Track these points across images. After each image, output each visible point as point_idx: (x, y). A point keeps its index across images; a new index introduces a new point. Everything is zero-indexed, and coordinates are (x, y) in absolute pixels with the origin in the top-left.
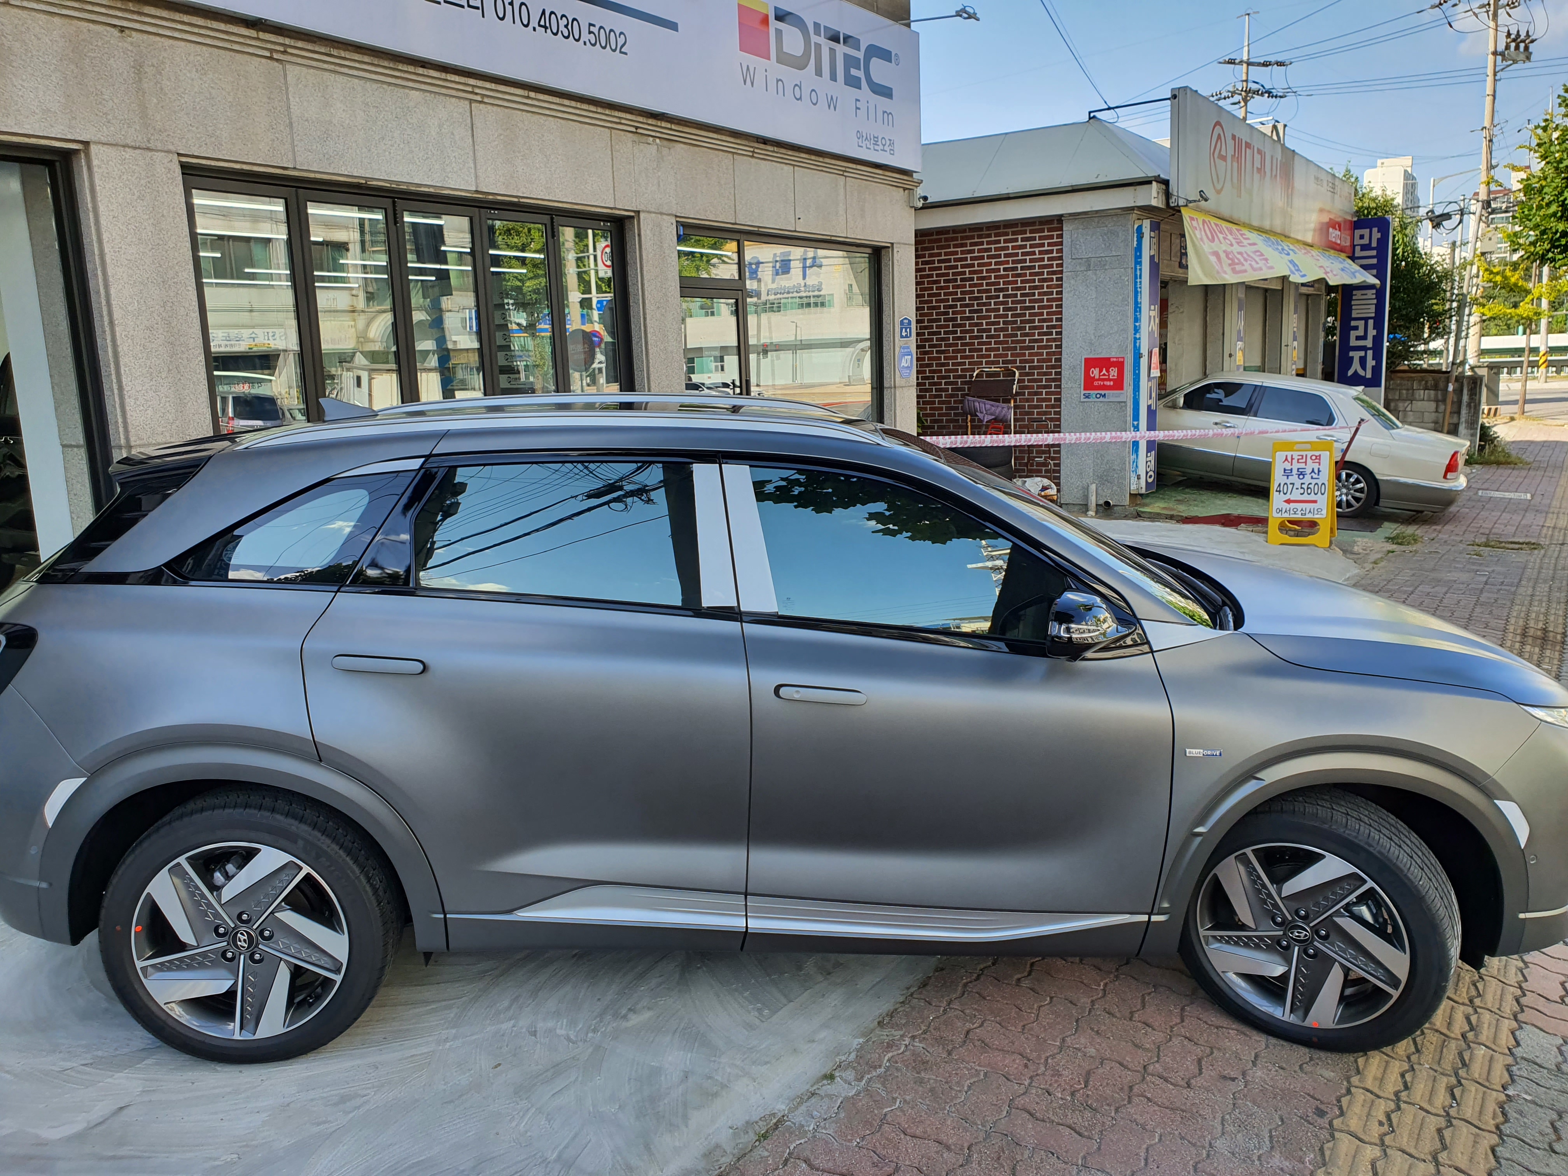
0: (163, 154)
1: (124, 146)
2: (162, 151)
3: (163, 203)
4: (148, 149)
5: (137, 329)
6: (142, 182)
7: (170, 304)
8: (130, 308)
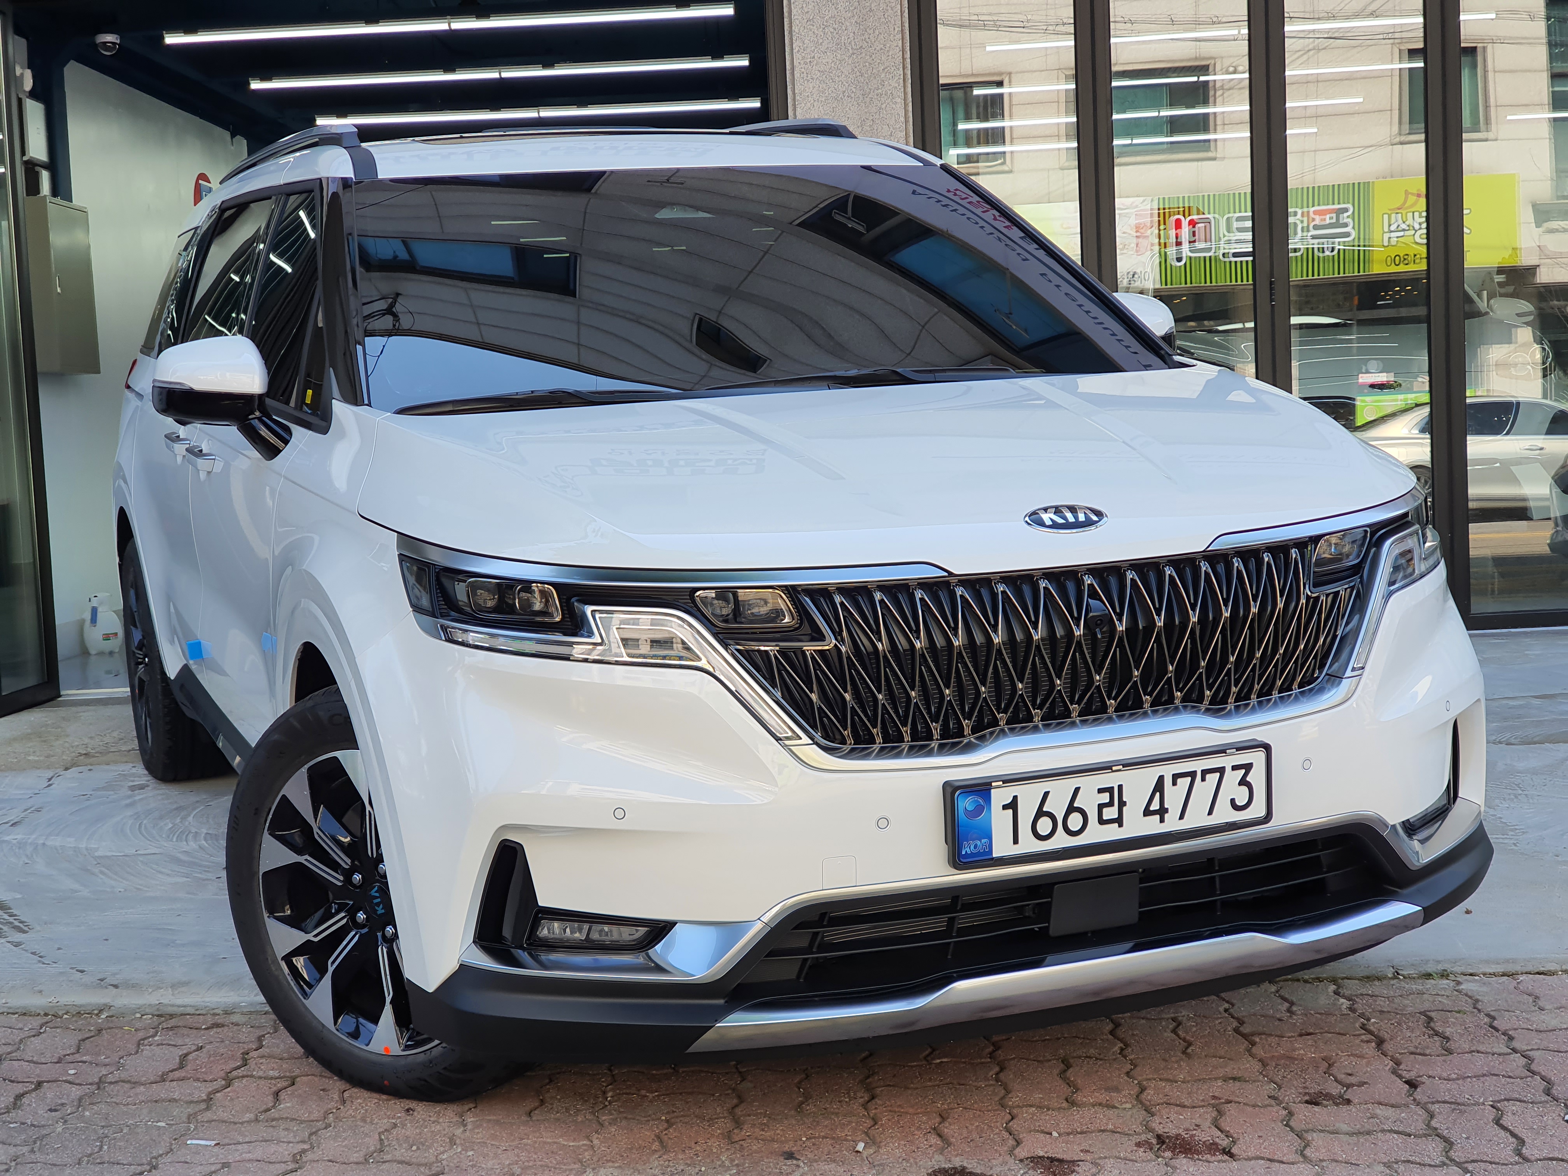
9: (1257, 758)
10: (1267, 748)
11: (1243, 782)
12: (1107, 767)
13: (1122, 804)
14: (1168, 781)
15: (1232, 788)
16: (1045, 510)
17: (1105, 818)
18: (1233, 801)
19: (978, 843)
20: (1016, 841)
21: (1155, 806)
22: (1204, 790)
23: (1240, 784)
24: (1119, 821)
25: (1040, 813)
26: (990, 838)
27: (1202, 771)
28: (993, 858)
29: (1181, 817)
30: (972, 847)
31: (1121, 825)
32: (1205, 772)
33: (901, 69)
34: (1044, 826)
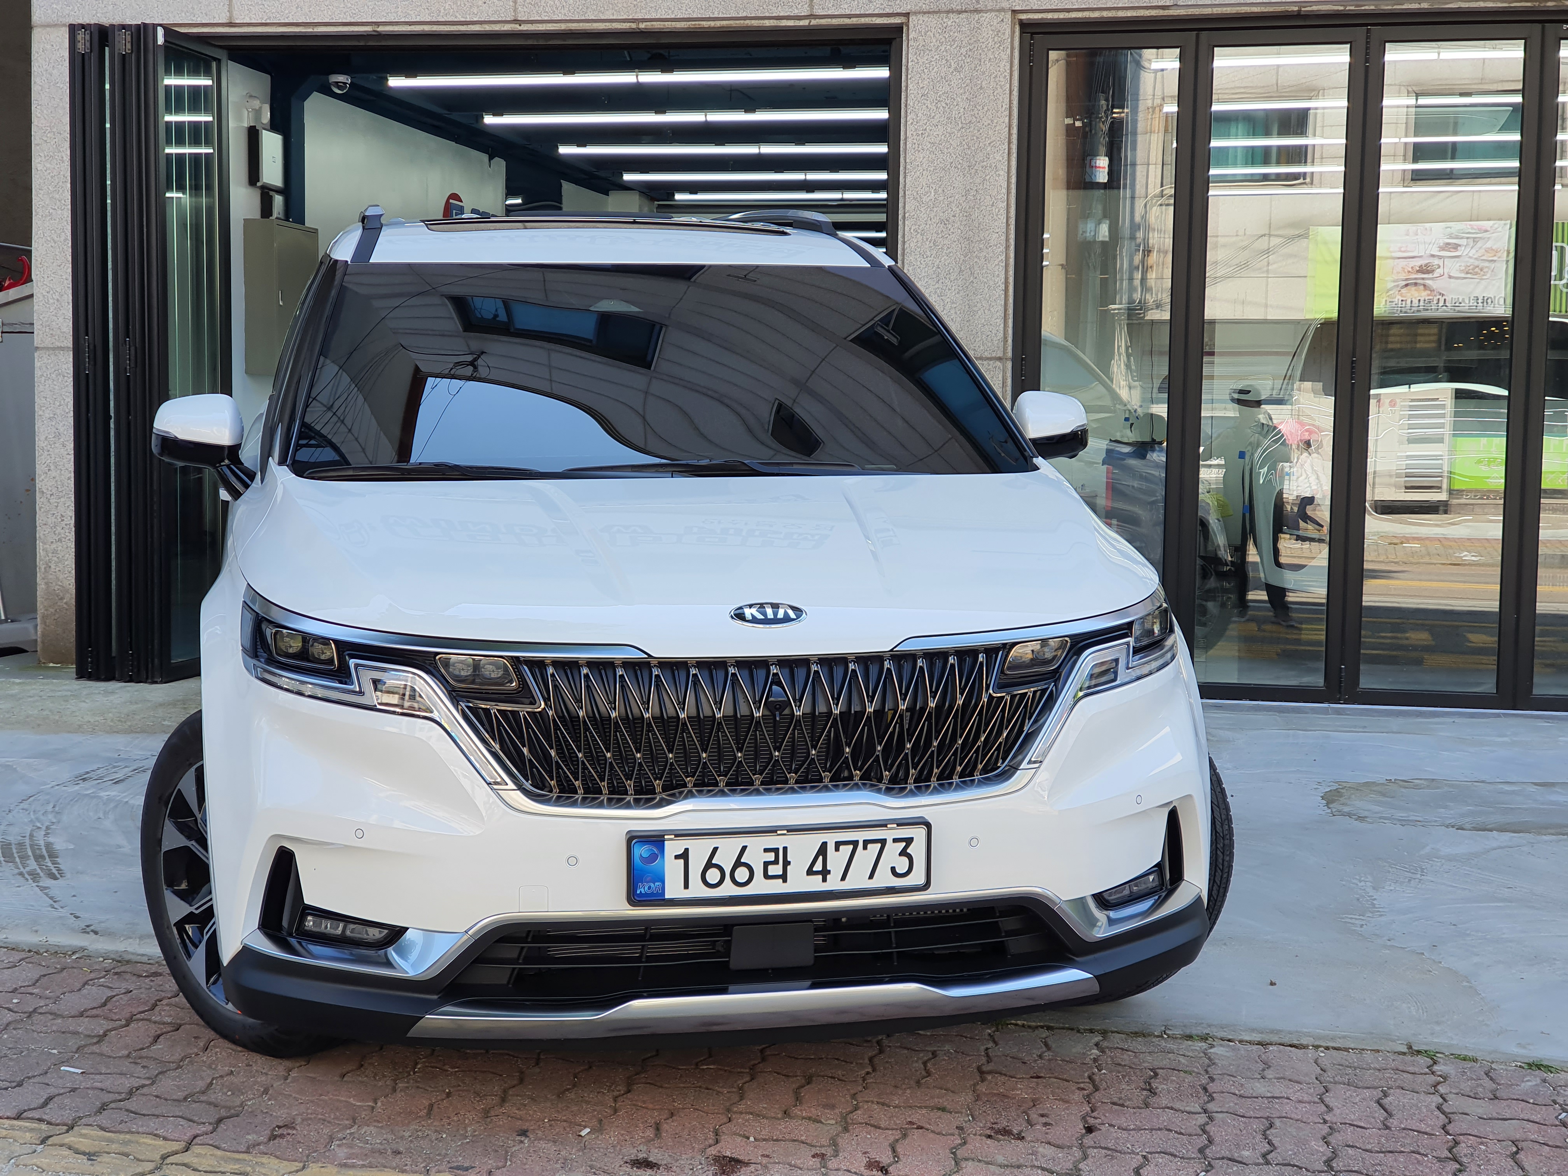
0: (993, 14)
1: (948, 12)
2: (991, 10)
3: (984, 73)
4: (977, 11)
5: (929, 222)
6: (963, 50)
7: (973, 193)
8: (925, 199)
9: (918, 834)
10: (928, 825)
11: (904, 853)
12: (772, 831)
13: (786, 863)
14: (831, 848)
15: (892, 856)
16: (751, 606)
17: (770, 874)
18: (893, 869)
19: (652, 885)
20: (686, 886)
21: (818, 867)
22: (865, 858)
23: (900, 854)
24: (784, 877)
25: (709, 865)
26: (663, 882)
27: (864, 841)
28: (664, 899)
29: (843, 878)
30: (646, 888)
31: (785, 881)
32: (866, 843)
33: (1006, 144)
34: (713, 876)
